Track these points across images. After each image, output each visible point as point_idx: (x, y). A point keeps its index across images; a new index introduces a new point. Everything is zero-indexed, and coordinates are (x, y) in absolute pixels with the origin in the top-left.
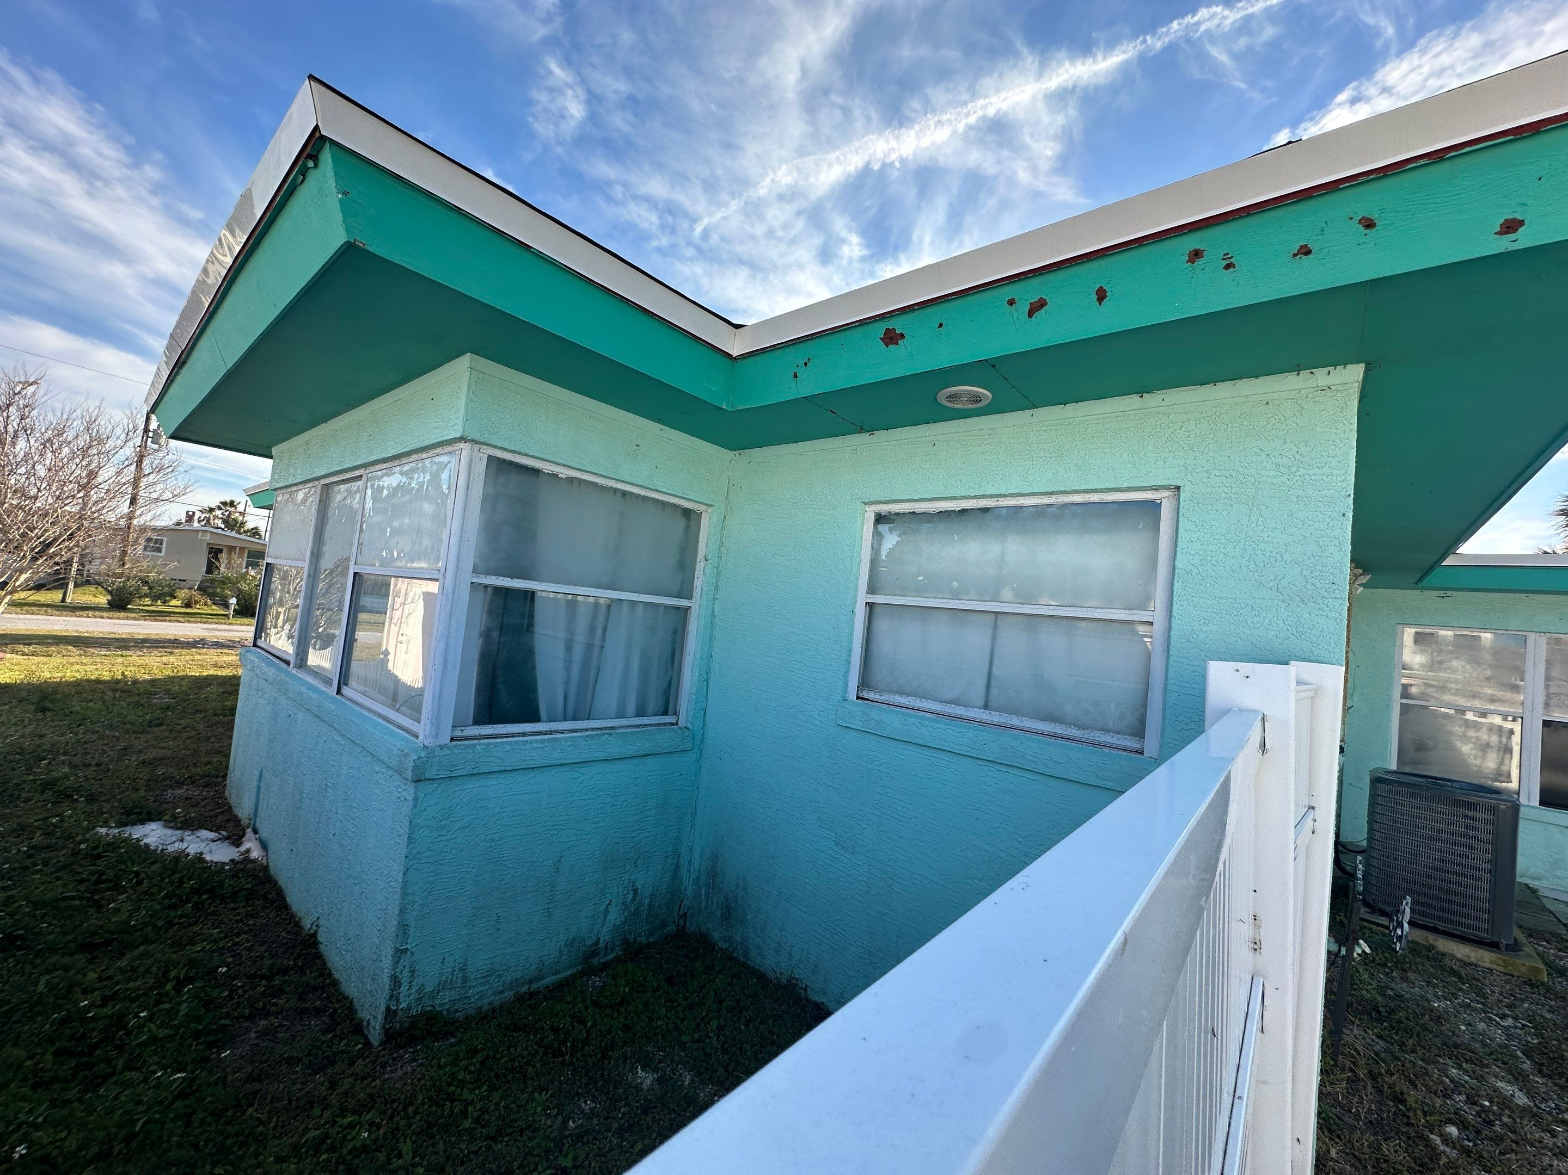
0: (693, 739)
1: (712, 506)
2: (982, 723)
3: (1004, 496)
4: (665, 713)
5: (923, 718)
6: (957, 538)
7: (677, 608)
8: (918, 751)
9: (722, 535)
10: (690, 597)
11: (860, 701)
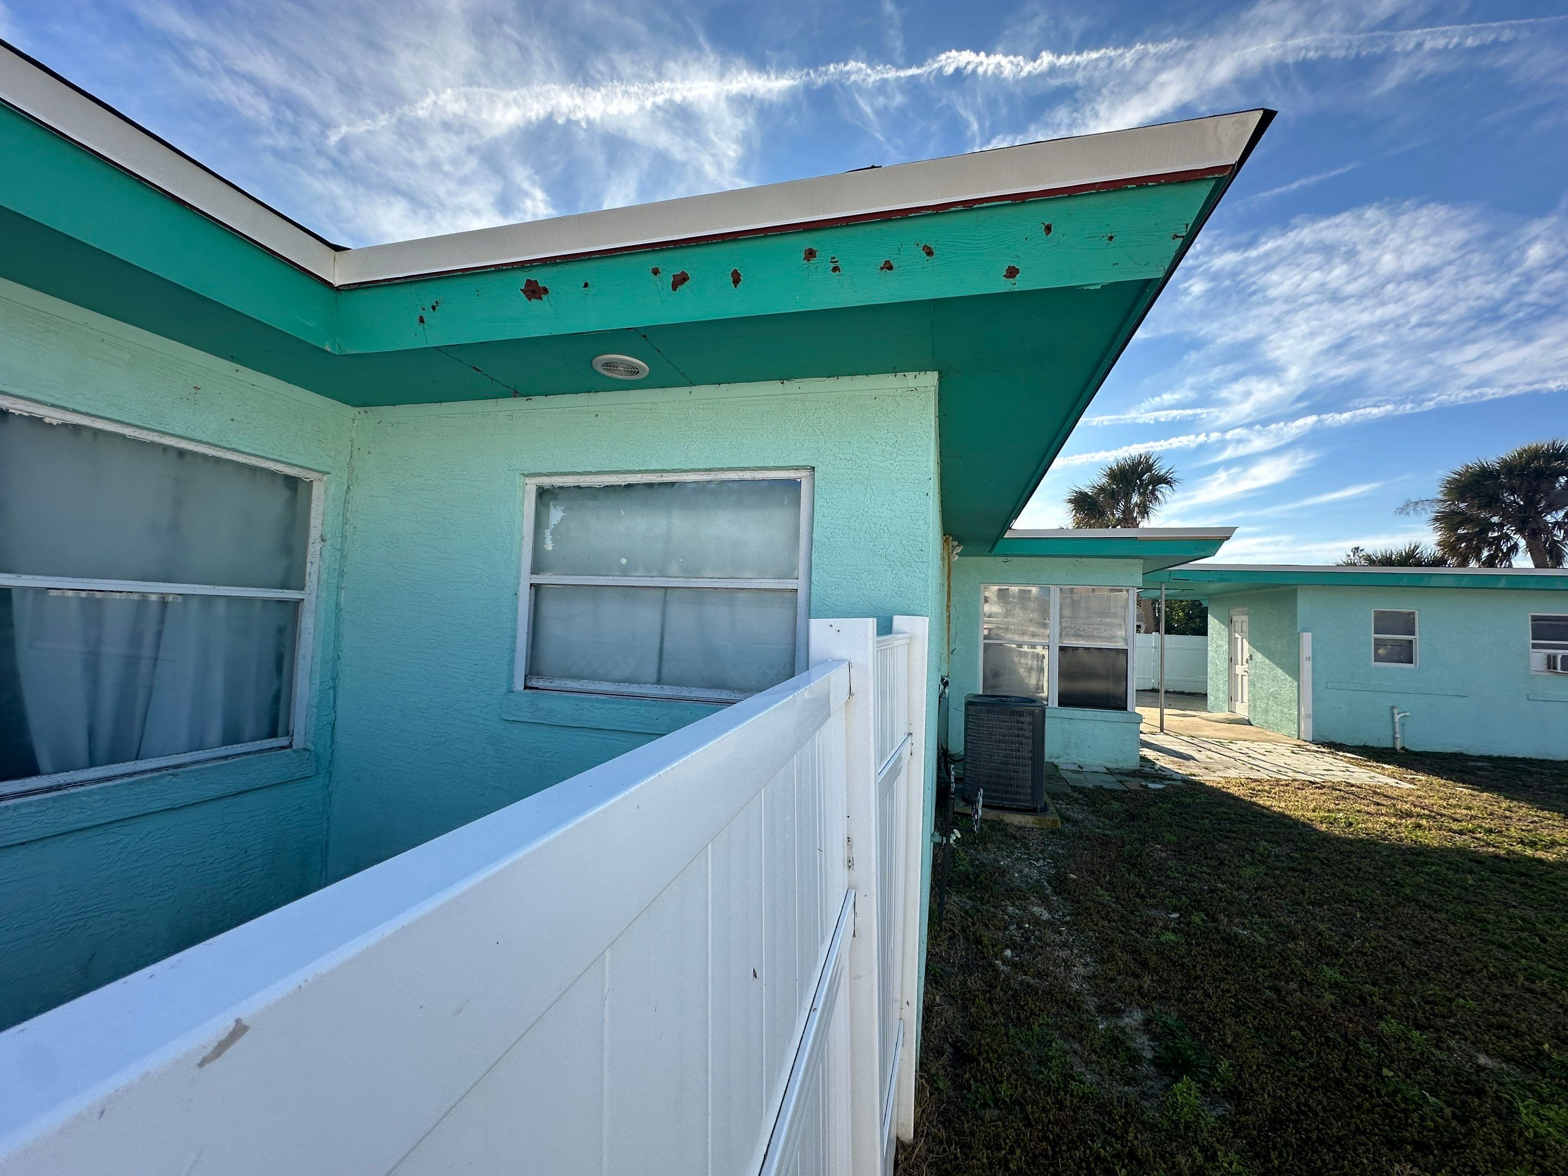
0: (317, 761)
1: (327, 473)
2: (655, 698)
3: (668, 471)
4: (273, 734)
5: (597, 700)
6: (623, 513)
7: (282, 602)
8: (593, 735)
9: (345, 509)
10: (301, 587)
11: (528, 691)
